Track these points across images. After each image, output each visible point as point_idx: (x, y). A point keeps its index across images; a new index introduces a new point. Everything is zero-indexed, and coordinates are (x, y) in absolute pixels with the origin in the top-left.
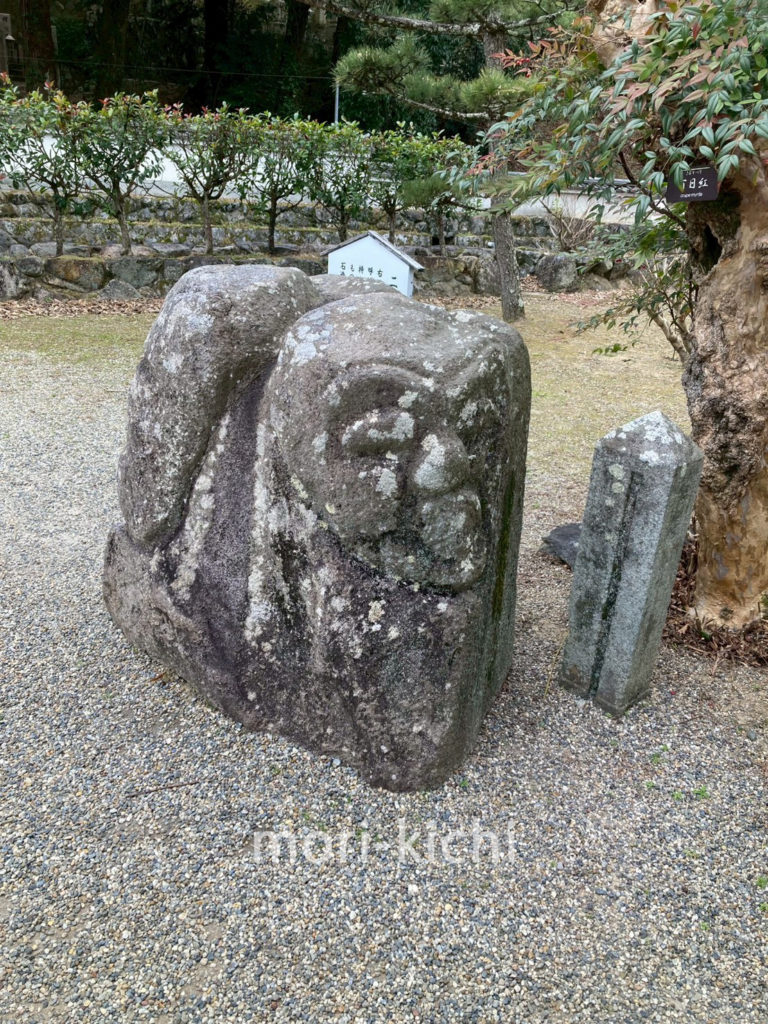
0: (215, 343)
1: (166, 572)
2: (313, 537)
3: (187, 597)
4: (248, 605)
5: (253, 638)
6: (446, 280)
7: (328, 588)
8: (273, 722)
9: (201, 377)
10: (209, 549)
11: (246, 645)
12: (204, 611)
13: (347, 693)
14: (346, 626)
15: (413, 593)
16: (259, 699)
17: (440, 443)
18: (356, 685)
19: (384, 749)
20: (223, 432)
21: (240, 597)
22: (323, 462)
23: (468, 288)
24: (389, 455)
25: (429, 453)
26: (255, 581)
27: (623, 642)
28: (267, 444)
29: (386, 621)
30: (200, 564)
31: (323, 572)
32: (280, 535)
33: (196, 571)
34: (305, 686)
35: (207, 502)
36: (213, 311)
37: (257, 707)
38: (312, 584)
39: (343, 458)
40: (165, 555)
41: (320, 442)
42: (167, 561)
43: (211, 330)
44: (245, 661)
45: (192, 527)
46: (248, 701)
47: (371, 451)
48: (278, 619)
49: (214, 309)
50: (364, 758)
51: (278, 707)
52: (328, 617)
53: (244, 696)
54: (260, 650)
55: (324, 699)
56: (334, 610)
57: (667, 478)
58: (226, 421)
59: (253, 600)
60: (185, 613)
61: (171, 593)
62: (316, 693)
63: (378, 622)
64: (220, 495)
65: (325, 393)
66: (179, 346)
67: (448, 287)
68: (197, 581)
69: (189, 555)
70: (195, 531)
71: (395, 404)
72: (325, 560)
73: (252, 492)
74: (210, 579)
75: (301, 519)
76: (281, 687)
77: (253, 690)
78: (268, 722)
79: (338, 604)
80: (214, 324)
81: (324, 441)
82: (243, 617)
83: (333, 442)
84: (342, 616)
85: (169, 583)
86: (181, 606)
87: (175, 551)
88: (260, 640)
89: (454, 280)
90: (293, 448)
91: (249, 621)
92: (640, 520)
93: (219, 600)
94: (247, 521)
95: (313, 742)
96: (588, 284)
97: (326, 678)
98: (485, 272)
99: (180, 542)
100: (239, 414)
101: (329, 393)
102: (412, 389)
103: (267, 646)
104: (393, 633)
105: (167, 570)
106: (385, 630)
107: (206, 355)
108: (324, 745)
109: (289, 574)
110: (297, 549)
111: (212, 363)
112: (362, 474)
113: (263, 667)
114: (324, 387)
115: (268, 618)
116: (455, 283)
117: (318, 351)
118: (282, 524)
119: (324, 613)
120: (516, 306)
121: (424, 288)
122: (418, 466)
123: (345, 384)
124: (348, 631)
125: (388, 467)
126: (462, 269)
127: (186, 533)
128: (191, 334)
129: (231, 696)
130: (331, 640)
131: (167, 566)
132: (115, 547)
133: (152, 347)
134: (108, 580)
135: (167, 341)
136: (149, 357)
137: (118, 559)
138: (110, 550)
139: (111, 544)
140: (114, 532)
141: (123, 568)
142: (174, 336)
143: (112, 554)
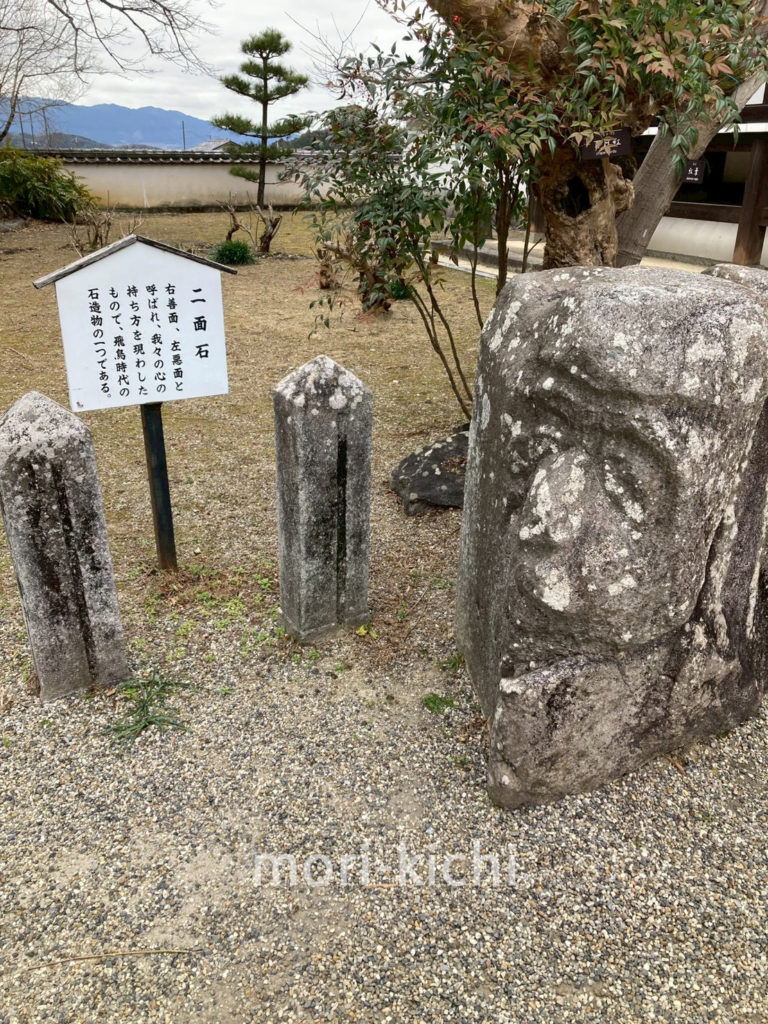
1: (711, 637)
3: (728, 641)
4: (749, 604)
10: (728, 579)
11: (749, 642)
12: (735, 643)
16: (757, 680)
20: (749, 447)
21: (744, 602)
26: (757, 575)
30: (723, 602)
33: (722, 611)
35: (736, 530)
40: (704, 621)
44: (752, 658)
45: (718, 571)
54: (754, 637)
59: (751, 596)
60: (731, 657)
61: (719, 651)
64: (739, 514)
68: (726, 619)
69: (716, 601)
70: (719, 575)
74: (730, 610)
82: (744, 620)
85: (716, 644)
86: (728, 656)
91: (749, 620)
93: (735, 622)
99: (711, 595)
105: (711, 634)
127: (713, 581)
132: (568, 697)
133: (718, 388)
134: (554, 751)
135: (741, 371)
136: (717, 401)
137: (577, 708)
138: (548, 713)
139: (549, 704)
140: (558, 682)
141: (591, 708)
142: (749, 362)
143: (557, 713)
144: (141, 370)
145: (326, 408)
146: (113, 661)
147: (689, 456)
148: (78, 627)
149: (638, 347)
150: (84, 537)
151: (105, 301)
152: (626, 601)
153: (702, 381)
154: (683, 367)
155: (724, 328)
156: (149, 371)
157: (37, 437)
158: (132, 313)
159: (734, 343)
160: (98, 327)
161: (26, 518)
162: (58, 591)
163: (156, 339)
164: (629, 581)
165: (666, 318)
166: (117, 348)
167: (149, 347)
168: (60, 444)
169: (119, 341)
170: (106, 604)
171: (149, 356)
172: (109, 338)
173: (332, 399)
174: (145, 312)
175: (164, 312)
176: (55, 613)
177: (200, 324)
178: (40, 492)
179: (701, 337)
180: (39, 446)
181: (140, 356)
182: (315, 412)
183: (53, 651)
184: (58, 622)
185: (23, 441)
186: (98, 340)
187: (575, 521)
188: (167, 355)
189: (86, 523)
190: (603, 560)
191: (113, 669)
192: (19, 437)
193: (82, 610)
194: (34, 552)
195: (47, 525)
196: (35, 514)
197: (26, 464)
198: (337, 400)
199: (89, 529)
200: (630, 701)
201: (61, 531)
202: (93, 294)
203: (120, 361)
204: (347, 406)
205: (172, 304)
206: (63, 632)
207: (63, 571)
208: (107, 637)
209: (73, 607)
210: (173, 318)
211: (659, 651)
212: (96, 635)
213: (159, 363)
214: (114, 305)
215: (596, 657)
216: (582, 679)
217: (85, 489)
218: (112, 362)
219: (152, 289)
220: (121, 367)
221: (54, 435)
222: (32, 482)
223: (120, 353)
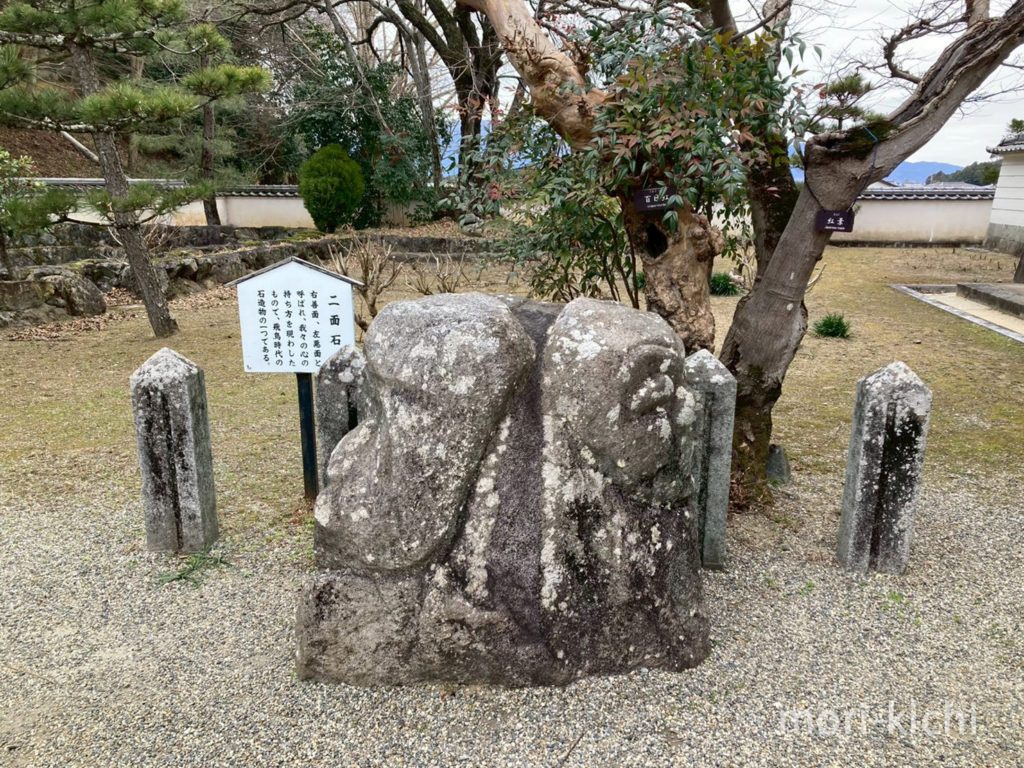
0: (503, 359)
1: (456, 581)
2: (604, 492)
3: (486, 593)
4: (543, 576)
5: (551, 604)
6: (35, 306)
7: (623, 529)
8: (581, 669)
9: (492, 390)
10: (496, 542)
11: (546, 612)
12: (504, 600)
13: (650, 607)
14: (642, 553)
15: (669, 512)
16: (566, 653)
17: (688, 391)
18: (656, 597)
19: (681, 638)
20: (504, 434)
21: (533, 572)
22: (616, 428)
23: (64, 311)
24: (659, 409)
25: (685, 399)
26: (548, 551)
27: (717, 514)
28: (556, 430)
29: (663, 539)
30: (488, 560)
31: (616, 518)
32: (577, 501)
33: (486, 567)
34: (607, 622)
35: (493, 500)
36: (495, 334)
37: (567, 662)
38: (608, 532)
39: (631, 421)
40: (450, 566)
41: (614, 414)
42: (454, 571)
43: (500, 349)
44: (549, 627)
45: (476, 530)
46: (559, 660)
47: (648, 410)
48: (569, 577)
49: (495, 332)
50: (668, 653)
51: (583, 653)
52: (627, 552)
53: (554, 656)
54: (559, 611)
55: (626, 623)
56: (631, 544)
57: (733, 390)
58: (508, 422)
59: (546, 570)
60: (488, 608)
61: (468, 597)
62: (619, 622)
63: (659, 541)
64: (504, 489)
65: (619, 374)
66: (470, 369)
67: (40, 313)
68: (489, 575)
69: (475, 556)
70: (478, 534)
71: (658, 371)
72: (615, 508)
73: (540, 475)
74: (501, 570)
75: (592, 482)
76: (582, 635)
77: (559, 648)
78: (577, 671)
79: (632, 538)
80: (501, 345)
81: (618, 411)
82: (537, 589)
83: (625, 409)
84: (638, 546)
85: (463, 589)
86: (482, 605)
87: (461, 557)
88: (556, 603)
89: (46, 305)
90: (588, 425)
91: (545, 591)
92: (717, 423)
93: (513, 584)
94: (537, 502)
95: (620, 665)
96: (180, 289)
97: (629, 604)
98: (78, 290)
99: (464, 548)
100: (522, 413)
101: (622, 373)
102: (667, 358)
103: (563, 605)
104: (669, 545)
105: (457, 579)
106: (664, 546)
107: (497, 370)
108: (630, 663)
109: (584, 533)
110: (590, 508)
111: (503, 377)
112: (650, 428)
113: (566, 624)
114: (617, 370)
115: (561, 580)
116: (46, 307)
117: (601, 345)
118: (578, 492)
119: (622, 551)
120: (168, 320)
121: (15, 318)
122: (679, 411)
123: (632, 364)
124: (643, 556)
125: (663, 417)
126: (53, 291)
127: (469, 537)
128: (482, 357)
129: (544, 663)
130: (632, 569)
131: (456, 576)
132: (333, 597)
133: (426, 378)
134: (322, 637)
135: (449, 368)
136: (424, 387)
137: (340, 607)
138: (317, 605)
139: (319, 598)
140: (325, 583)
141: (354, 612)
142: (458, 362)
143: (324, 607)
144: (291, 348)
145: (335, 380)
146: (193, 536)
147: (397, 423)
148: (172, 506)
149: (387, 344)
150: (178, 445)
151: (268, 299)
152: (362, 528)
153: (414, 371)
154: (406, 360)
155: (440, 337)
156: (297, 350)
157: (155, 375)
158: (287, 309)
159: (445, 348)
160: (263, 316)
161: (144, 425)
162: (160, 478)
163: (302, 328)
164: (364, 513)
165: (409, 326)
166: (275, 331)
167: (297, 333)
168: (167, 381)
169: (276, 326)
170: (190, 494)
171: (297, 340)
172: (270, 325)
173: (341, 374)
174: (295, 309)
175: (309, 310)
176: (157, 492)
177: (335, 320)
178: (153, 410)
179: (422, 341)
180: (155, 380)
181: (290, 339)
182: (327, 382)
183: (155, 518)
184: (159, 499)
185: (146, 376)
186: (262, 325)
187: (347, 464)
188: (310, 340)
189: (180, 435)
190: (350, 493)
191: (192, 542)
192: (144, 373)
193: (175, 495)
194: (147, 448)
195: (156, 432)
196: (149, 423)
197: (146, 391)
198: (346, 376)
199: (182, 440)
200: (389, 617)
201: (165, 437)
202: (261, 294)
203: (277, 340)
204: (354, 381)
205: (315, 305)
206: (162, 509)
207: (163, 464)
208: (190, 518)
209: (169, 491)
210: (315, 315)
211: (410, 581)
212: (182, 513)
213: (304, 345)
214: (275, 303)
215: (359, 572)
216: (341, 585)
217: (181, 413)
218: (271, 341)
219: (301, 294)
220: (278, 345)
221: (164, 376)
222: (149, 403)
223: (277, 335)
